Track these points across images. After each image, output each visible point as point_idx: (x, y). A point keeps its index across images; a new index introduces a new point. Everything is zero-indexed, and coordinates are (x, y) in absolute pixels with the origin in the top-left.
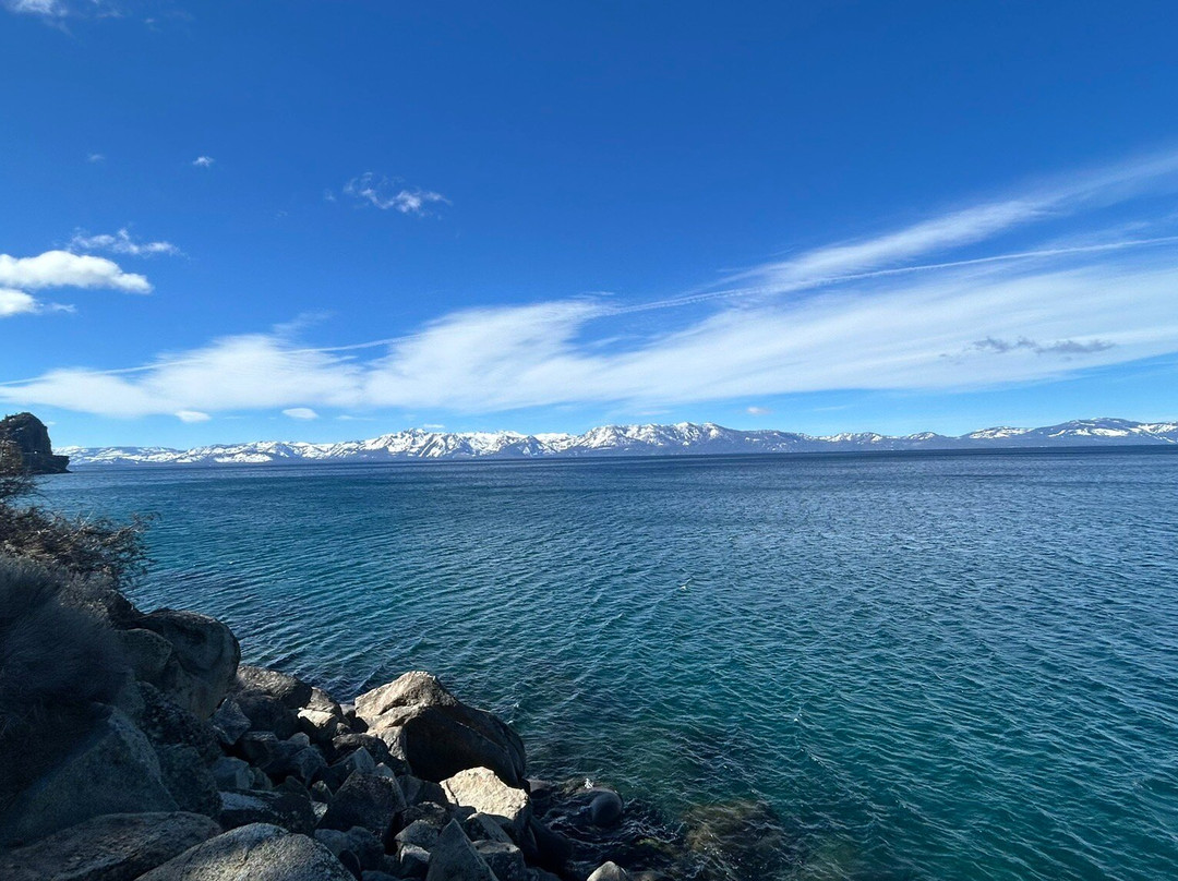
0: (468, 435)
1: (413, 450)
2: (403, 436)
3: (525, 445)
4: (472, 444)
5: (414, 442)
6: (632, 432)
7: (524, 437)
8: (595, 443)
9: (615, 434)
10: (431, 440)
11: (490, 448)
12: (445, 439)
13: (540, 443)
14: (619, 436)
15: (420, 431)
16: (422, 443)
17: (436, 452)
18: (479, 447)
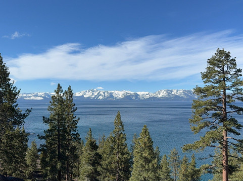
0: (112, 92)
1: (93, 97)
2: (89, 91)
3: (133, 96)
4: (113, 94)
5: (93, 94)
6: (174, 92)
7: (133, 93)
8: (160, 96)
9: (167, 93)
10: (99, 93)
11: (120, 97)
12: (104, 93)
13: (139, 95)
14: (170, 93)
15: (95, 90)
16: (96, 94)
17: (101, 97)
18: (116, 96)
